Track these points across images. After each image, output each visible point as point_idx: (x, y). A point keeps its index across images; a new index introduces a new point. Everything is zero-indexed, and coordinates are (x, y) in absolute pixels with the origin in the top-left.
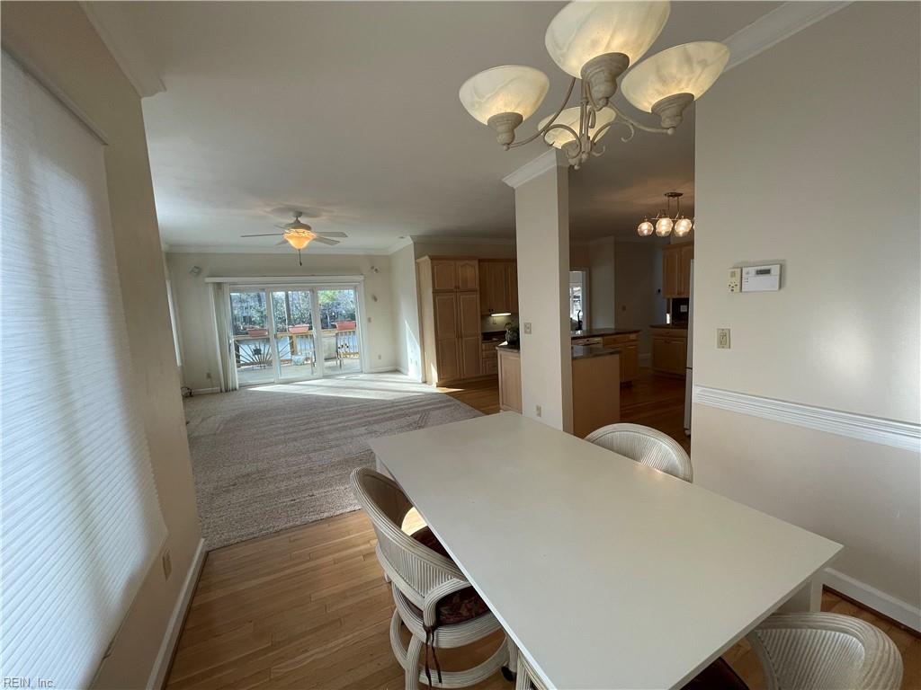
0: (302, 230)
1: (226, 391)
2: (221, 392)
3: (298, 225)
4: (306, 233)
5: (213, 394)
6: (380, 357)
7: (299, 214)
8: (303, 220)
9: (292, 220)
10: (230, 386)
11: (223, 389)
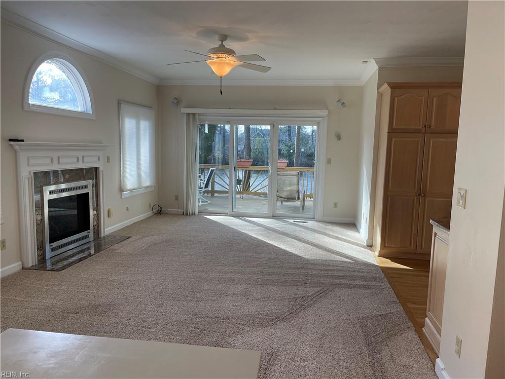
0: (224, 55)
1: (187, 215)
2: (183, 214)
3: (222, 50)
4: (230, 59)
5: (176, 215)
6: (336, 205)
7: (224, 38)
8: (228, 44)
9: (217, 44)
10: (190, 211)
11: (185, 213)
